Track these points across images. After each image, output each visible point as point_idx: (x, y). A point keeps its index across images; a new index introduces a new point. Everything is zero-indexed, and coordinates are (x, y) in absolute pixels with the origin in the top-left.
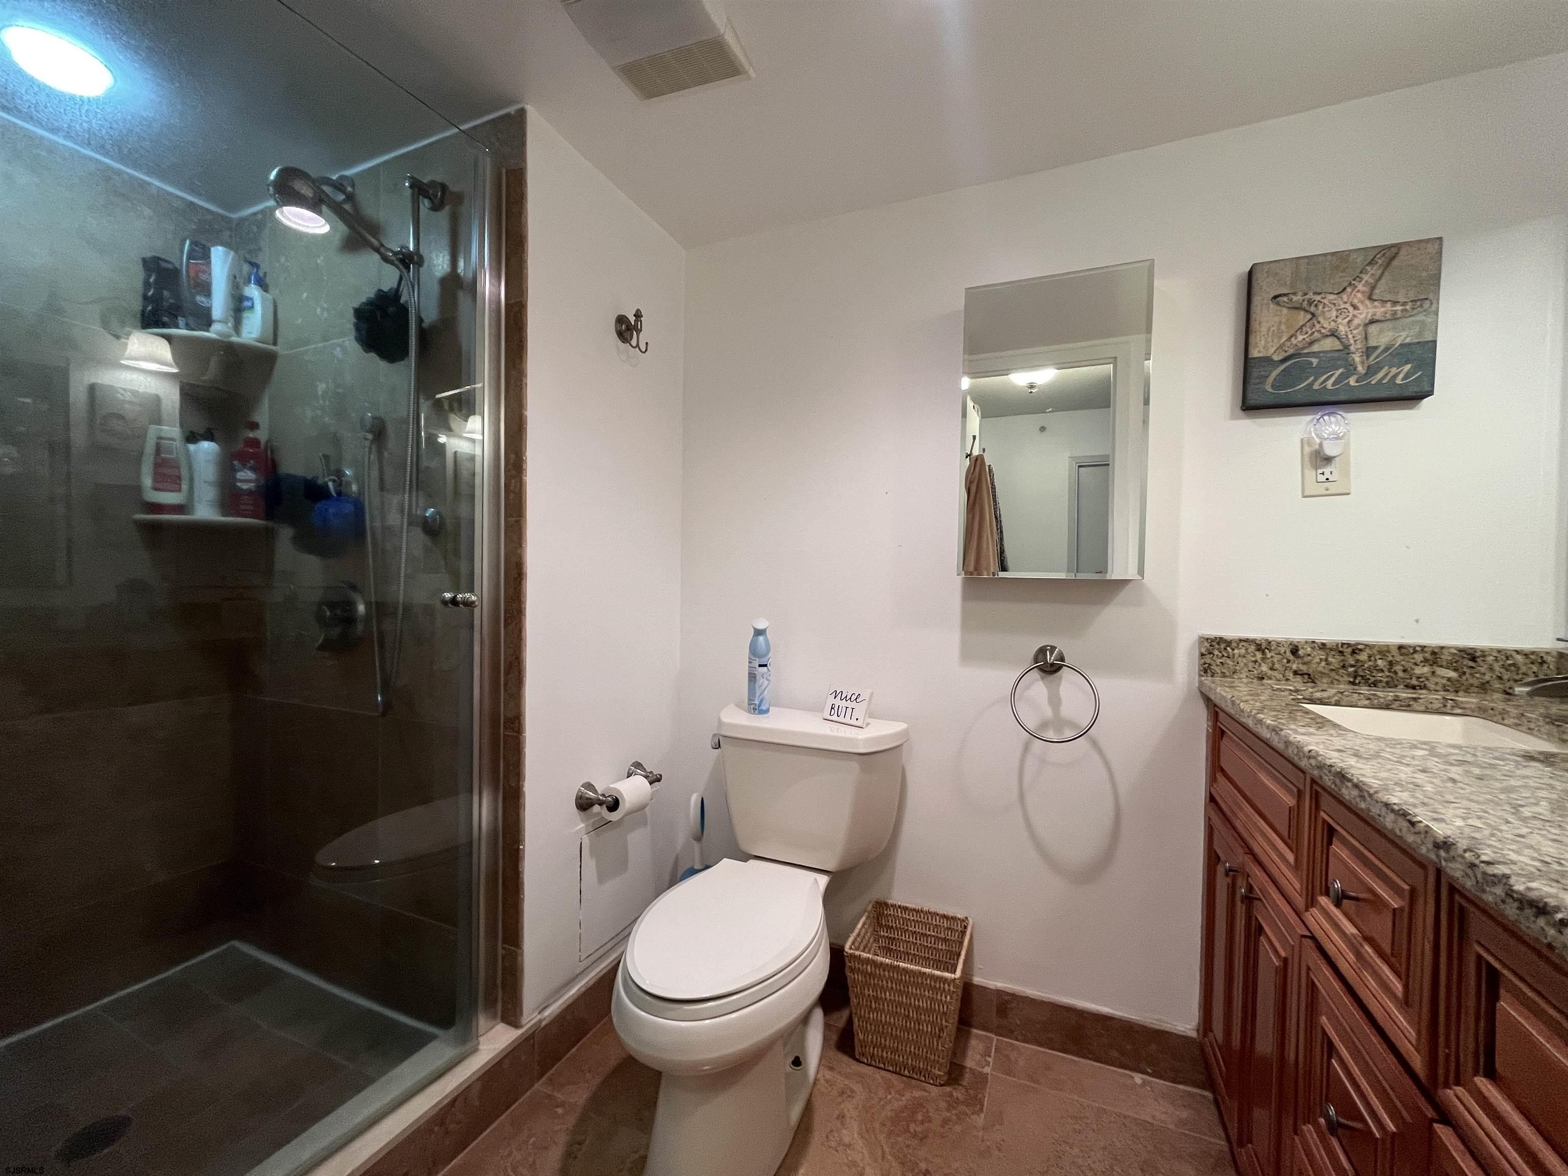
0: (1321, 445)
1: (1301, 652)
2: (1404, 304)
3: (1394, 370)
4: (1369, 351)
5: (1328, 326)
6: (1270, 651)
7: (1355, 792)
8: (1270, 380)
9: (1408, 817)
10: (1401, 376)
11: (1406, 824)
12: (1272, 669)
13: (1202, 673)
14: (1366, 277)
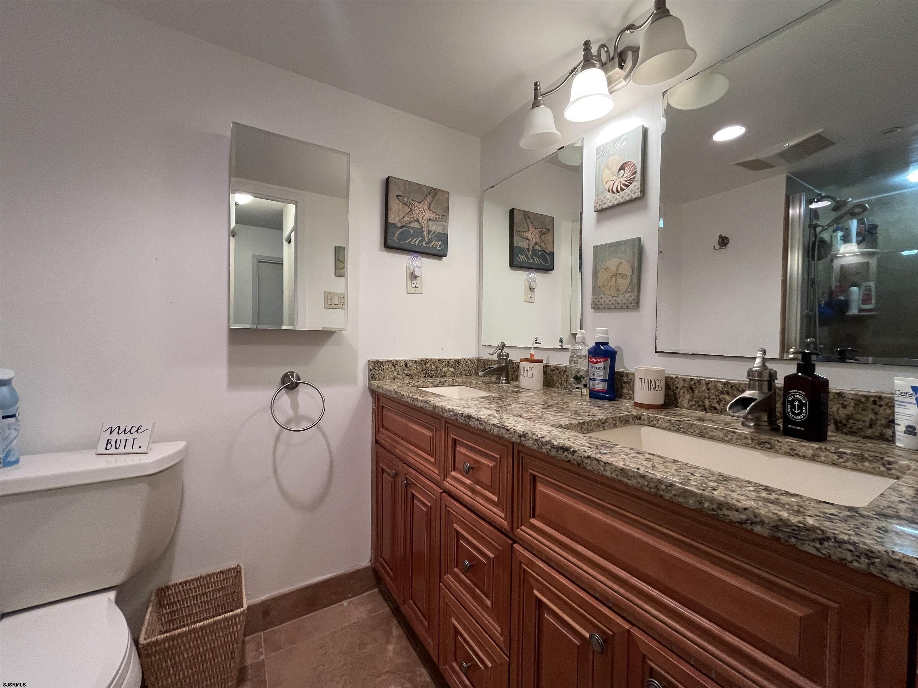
0: (414, 270)
1: (408, 365)
2: (439, 216)
3: (436, 243)
4: (429, 232)
5: (416, 217)
6: (397, 365)
7: (478, 423)
8: (396, 235)
9: (506, 428)
10: (438, 246)
11: (505, 431)
12: (398, 374)
13: (371, 379)
14: (428, 199)
